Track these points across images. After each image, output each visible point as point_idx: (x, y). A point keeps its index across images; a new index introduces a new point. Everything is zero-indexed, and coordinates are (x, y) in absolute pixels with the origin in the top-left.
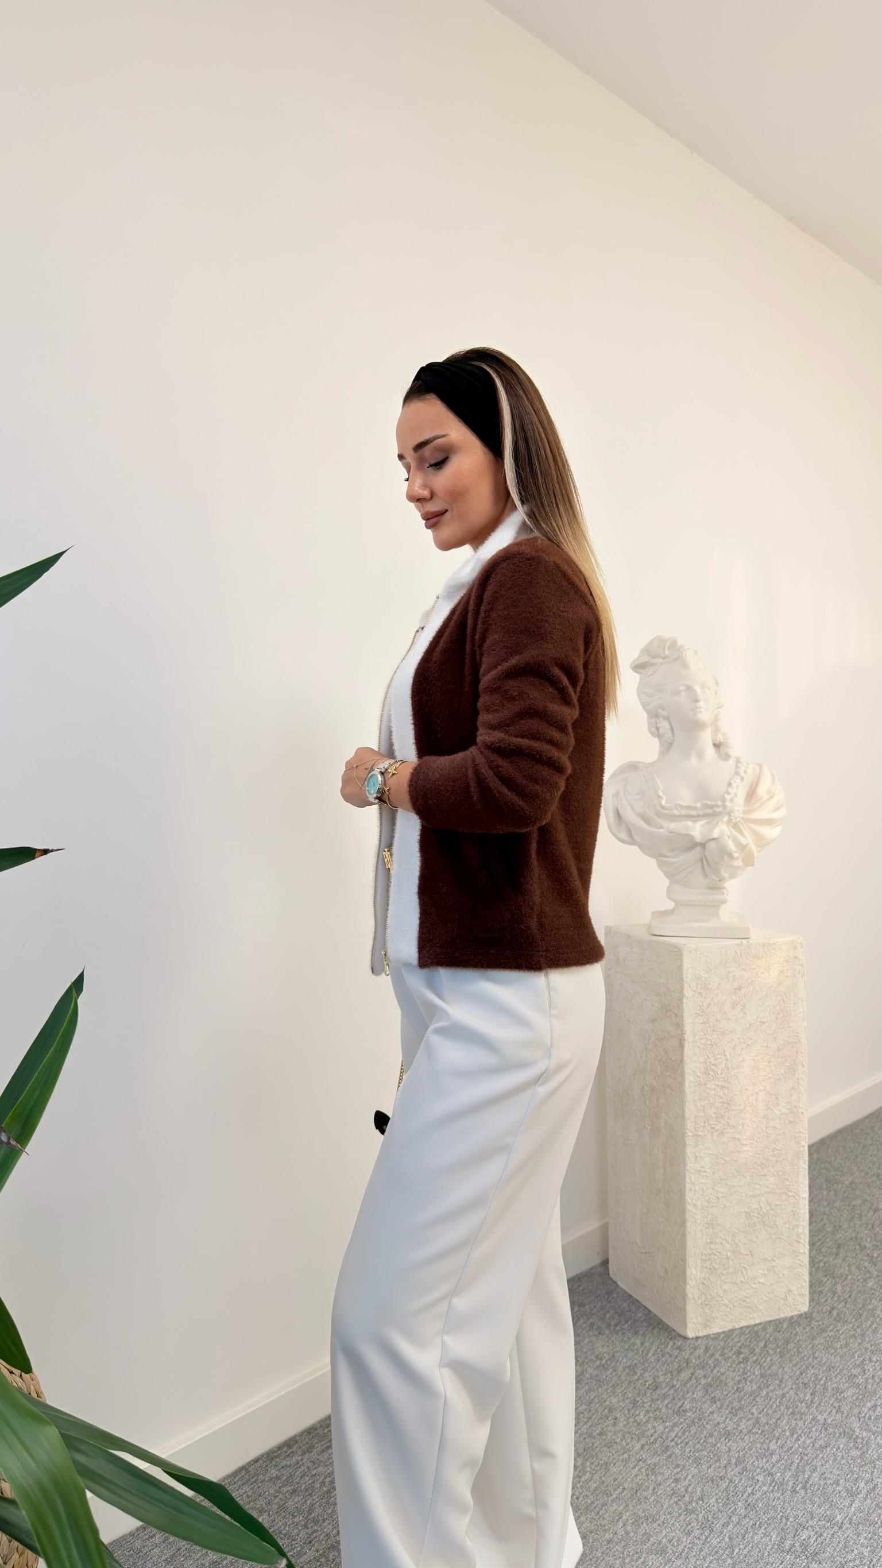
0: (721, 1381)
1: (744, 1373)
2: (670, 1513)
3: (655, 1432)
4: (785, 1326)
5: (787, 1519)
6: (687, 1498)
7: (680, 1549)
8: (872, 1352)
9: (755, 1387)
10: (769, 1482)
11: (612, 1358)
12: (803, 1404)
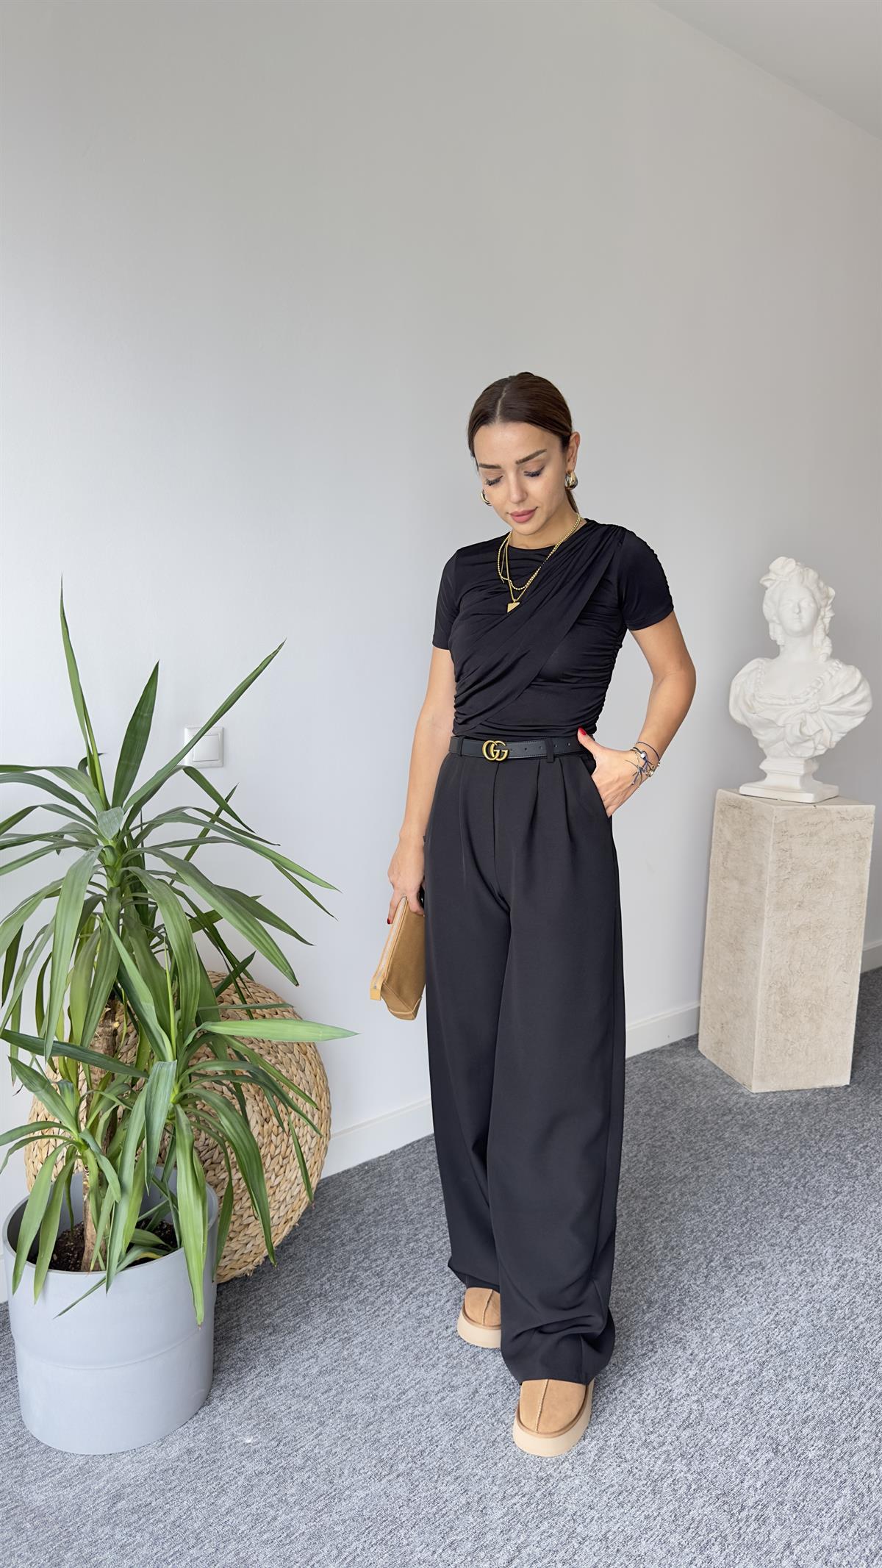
0: (754, 1124)
1: (773, 1120)
2: (707, 1192)
3: (701, 1148)
4: (809, 1095)
5: (788, 1202)
6: (719, 1185)
7: (710, 1210)
8: (872, 1115)
9: (779, 1129)
10: (779, 1180)
11: (674, 1103)
12: (813, 1142)
